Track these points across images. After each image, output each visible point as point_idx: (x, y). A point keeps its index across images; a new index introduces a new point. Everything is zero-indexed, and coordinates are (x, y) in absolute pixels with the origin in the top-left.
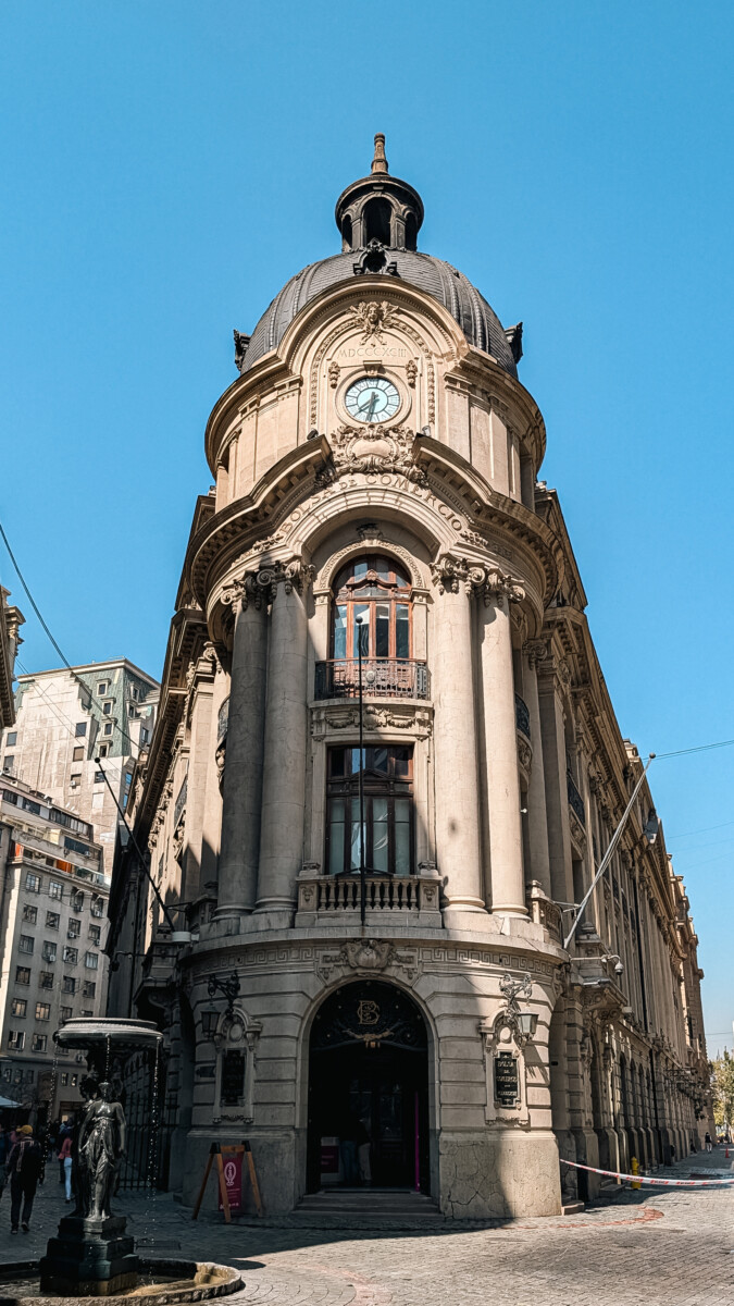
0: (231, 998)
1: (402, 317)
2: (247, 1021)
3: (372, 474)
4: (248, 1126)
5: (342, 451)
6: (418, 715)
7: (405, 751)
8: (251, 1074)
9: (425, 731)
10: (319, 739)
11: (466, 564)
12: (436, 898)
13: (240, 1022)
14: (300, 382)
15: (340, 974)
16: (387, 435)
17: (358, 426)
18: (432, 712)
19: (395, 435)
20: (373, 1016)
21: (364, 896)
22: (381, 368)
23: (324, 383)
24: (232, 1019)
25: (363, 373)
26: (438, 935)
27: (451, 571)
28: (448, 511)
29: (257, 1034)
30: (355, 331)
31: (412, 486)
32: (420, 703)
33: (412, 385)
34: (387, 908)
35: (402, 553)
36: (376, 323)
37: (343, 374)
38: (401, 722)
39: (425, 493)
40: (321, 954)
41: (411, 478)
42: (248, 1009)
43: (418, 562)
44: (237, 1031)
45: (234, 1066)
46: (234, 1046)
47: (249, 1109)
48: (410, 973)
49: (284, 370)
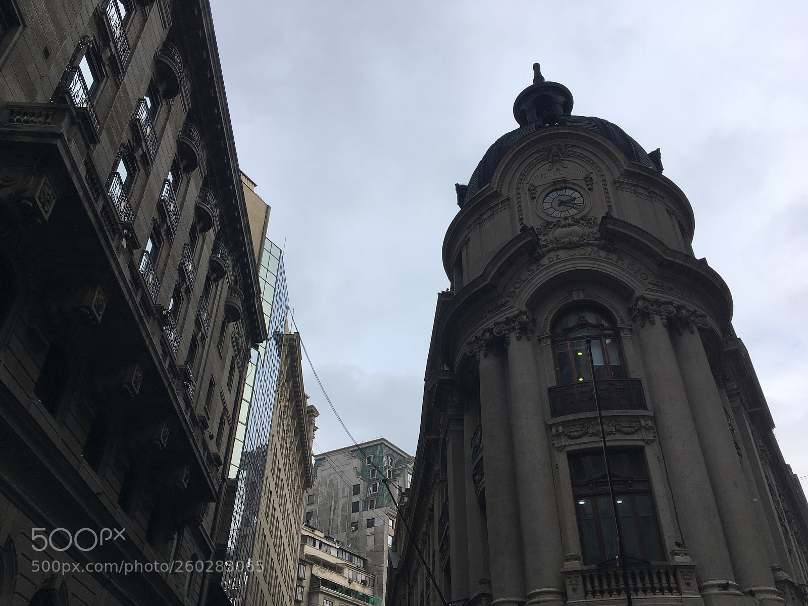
1: (576, 150)
3: (571, 249)
5: (546, 238)
6: (642, 423)
9: (651, 435)
11: (657, 303)
14: (508, 199)
16: (578, 222)
17: (555, 220)
19: (584, 222)
22: (565, 181)
23: (526, 198)
25: (554, 187)
28: (636, 267)
30: (543, 163)
32: (643, 412)
33: (591, 189)
35: (604, 300)
36: (558, 156)
37: (539, 190)
38: (629, 430)
41: (603, 248)
49: (496, 195)
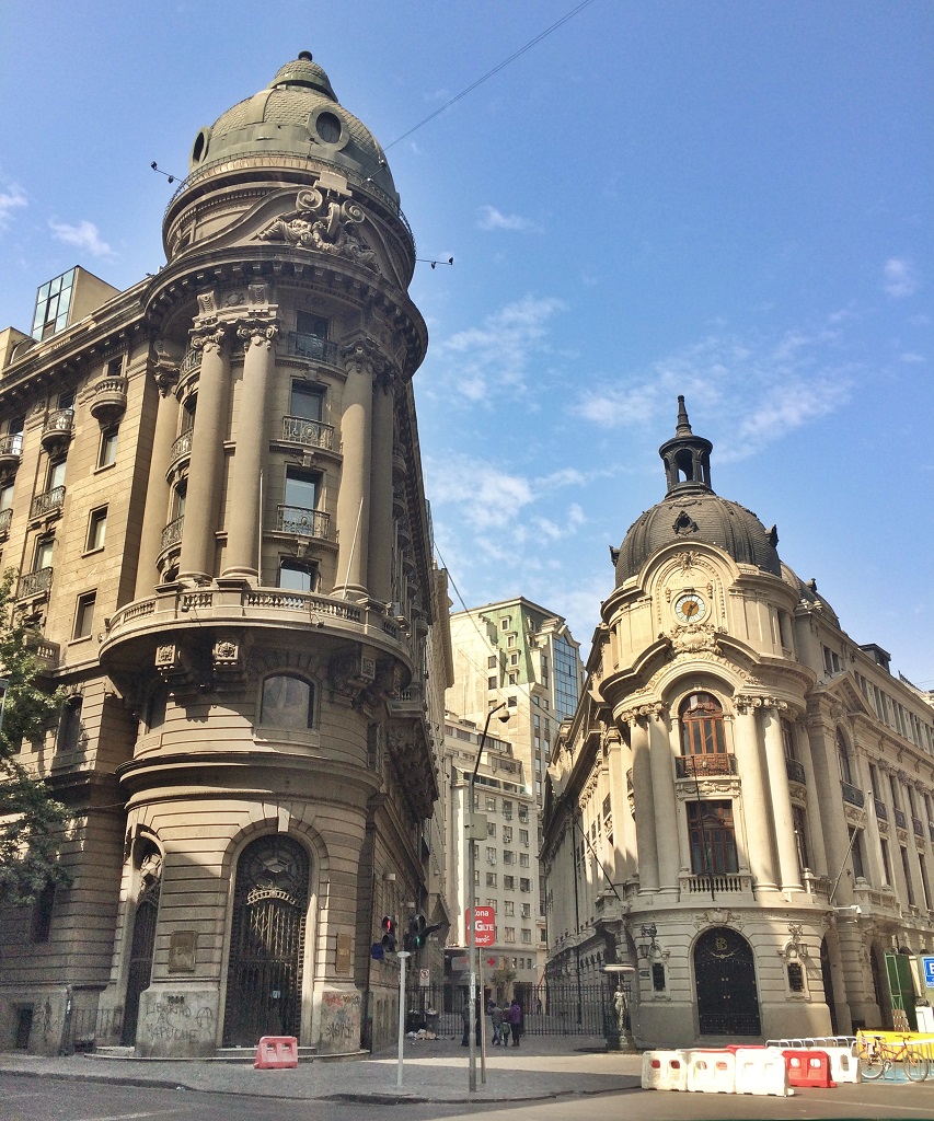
0: (653, 937)
1: (701, 558)
2: (664, 949)
3: (694, 653)
4: (669, 1000)
5: (677, 640)
6: (732, 784)
7: (727, 804)
8: (667, 975)
9: (737, 793)
10: (681, 799)
11: (750, 698)
12: (750, 885)
13: (659, 949)
14: (651, 599)
15: (705, 926)
16: (700, 629)
17: (684, 625)
18: (739, 781)
19: (704, 628)
20: (724, 946)
21: (712, 885)
22: (693, 590)
23: (664, 600)
24: (655, 947)
25: (684, 593)
26: (754, 905)
27: (742, 704)
28: (738, 668)
29: (668, 955)
30: (677, 568)
31: (716, 657)
32: (733, 777)
33: (711, 597)
34: (725, 891)
35: (715, 693)
36: (688, 564)
37: (673, 594)
38: (724, 789)
39: (723, 660)
40: (694, 915)
41: (715, 653)
42: (661, 942)
43: (724, 697)
44: (658, 954)
45: (658, 971)
46: (657, 961)
47: (667, 992)
48: (739, 924)
49: (642, 593)
